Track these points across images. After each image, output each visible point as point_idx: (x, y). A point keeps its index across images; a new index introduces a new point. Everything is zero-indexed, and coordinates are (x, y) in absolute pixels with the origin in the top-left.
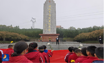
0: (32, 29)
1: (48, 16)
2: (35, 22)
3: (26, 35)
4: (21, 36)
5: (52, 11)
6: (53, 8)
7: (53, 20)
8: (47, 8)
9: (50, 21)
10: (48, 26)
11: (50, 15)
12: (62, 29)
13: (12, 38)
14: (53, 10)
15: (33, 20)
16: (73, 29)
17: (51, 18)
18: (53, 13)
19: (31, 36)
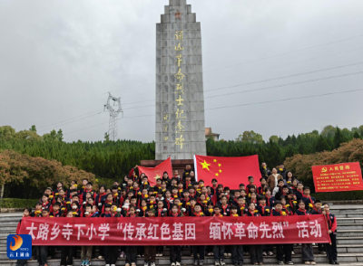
0: (108, 144)
1: (173, 78)
2: (118, 111)
3: (87, 170)
4: (69, 174)
5: (189, 56)
6: (192, 42)
7: (193, 95)
8: (169, 44)
9: (180, 100)
10: (174, 124)
11: (181, 74)
12: (216, 139)
13: (35, 181)
14: (191, 53)
15: (111, 102)
16: (253, 140)
17: (187, 86)
18: (191, 62)
19: (107, 171)
